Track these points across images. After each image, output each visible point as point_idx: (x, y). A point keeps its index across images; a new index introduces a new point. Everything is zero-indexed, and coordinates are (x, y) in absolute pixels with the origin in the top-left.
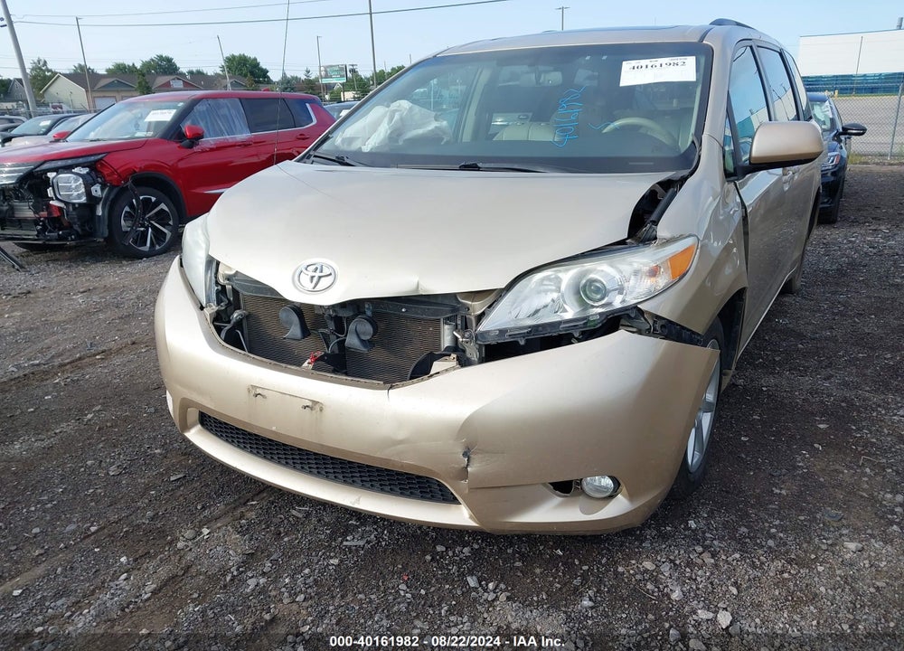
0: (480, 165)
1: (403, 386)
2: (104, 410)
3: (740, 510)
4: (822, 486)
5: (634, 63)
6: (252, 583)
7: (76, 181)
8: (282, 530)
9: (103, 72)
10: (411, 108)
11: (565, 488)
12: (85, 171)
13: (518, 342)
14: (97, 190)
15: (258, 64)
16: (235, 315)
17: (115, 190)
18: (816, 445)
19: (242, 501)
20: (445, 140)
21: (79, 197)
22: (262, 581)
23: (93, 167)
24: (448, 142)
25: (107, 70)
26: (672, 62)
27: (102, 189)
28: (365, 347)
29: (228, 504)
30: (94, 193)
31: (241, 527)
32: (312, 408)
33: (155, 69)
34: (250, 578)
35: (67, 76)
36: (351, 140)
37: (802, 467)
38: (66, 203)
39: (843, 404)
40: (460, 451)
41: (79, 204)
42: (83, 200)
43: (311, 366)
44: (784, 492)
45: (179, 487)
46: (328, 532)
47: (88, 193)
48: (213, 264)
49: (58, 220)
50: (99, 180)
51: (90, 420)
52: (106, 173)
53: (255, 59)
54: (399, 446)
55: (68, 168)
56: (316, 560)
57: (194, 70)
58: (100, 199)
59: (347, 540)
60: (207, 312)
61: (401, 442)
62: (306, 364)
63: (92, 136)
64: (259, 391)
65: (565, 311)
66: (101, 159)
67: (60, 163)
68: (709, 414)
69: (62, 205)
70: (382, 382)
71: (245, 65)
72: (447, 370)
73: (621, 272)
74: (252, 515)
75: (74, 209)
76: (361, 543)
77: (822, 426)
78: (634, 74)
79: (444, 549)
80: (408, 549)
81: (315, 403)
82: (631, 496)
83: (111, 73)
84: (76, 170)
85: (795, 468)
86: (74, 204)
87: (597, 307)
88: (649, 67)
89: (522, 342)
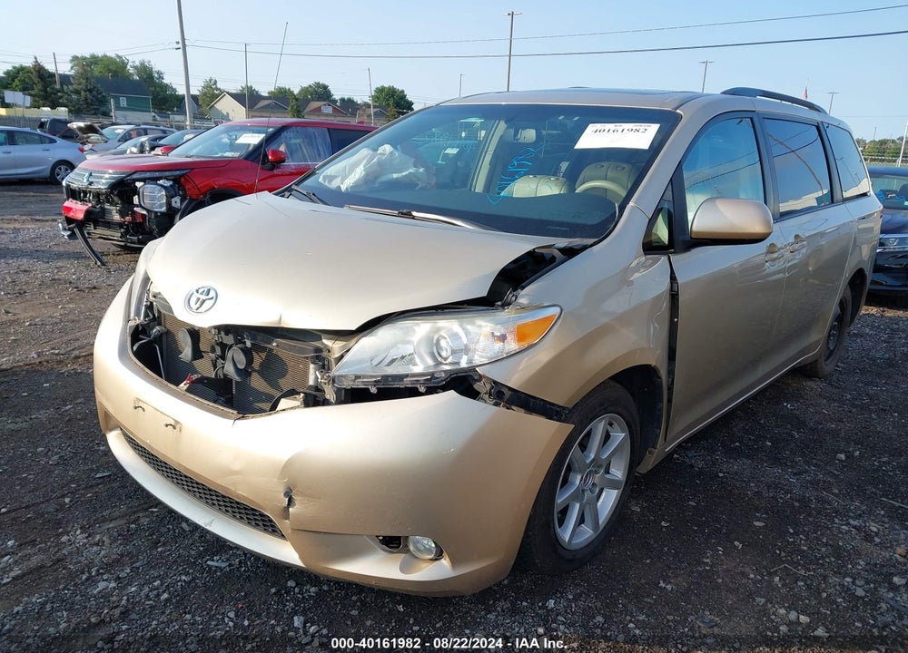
0: (414, 213)
1: (253, 417)
2: (85, 404)
3: (612, 597)
4: (718, 587)
5: (599, 126)
6: (102, 585)
7: (160, 191)
8: (162, 539)
9: (265, 94)
10: (391, 153)
11: (393, 543)
12: (168, 184)
13: (368, 389)
14: (176, 202)
15: (405, 96)
16: (154, 331)
17: (194, 203)
18: (736, 543)
19: (145, 506)
20: (420, 186)
21: (161, 206)
22: (113, 585)
23: (176, 180)
24: (421, 188)
25: (269, 93)
26: (634, 129)
27: (182, 202)
28: (239, 375)
29: (131, 507)
30: (173, 204)
31: (128, 531)
32: (174, 427)
33: (311, 95)
34: (104, 580)
35: (234, 96)
36: (331, 178)
37: (707, 564)
38: (148, 211)
39: (797, 504)
40: (282, 490)
41: (161, 213)
42: (164, 209)
43: (186, 387)
44: (669, 587)
45: (98, 484)
46: (202, 549)
47: (169, 204)
48: (147, 280)
49: (141, 225)
50: (181, 193)
51: (66, 411)
52: (187, 187)
53: (403, 91)
54: (235, 477)
55: (154, 180)
56: (173, 572)
57: (346, 98)
58: (179, 210)
59: (213, 560)
60: (132, 323)
61: (236, 473)
62: (182, 385)
63: (194, 152)
64: (141, 404)
65: (415, 365)
66: (186, 174)
67: (148, 175)
68: (616, 491)
69: (145, 212)
70: (235, 412)
71: (393, 96)
72: (292, 408)
73: (467, 333)
74: (145, 521)
75: (156, 216)
76: (223, 565)
77: (757, 524)
78: (594, 138)
79: (294, 585)
80: (262, 578)
81: (177, 422)
82: (454, 563)
83: (273, 96)
84: (161, 182)
85: (699, 563)
86: (156, 213)
87: (446, 364)
88: (611, 131)
89: (374, 390)
